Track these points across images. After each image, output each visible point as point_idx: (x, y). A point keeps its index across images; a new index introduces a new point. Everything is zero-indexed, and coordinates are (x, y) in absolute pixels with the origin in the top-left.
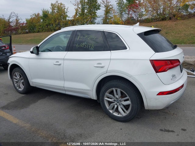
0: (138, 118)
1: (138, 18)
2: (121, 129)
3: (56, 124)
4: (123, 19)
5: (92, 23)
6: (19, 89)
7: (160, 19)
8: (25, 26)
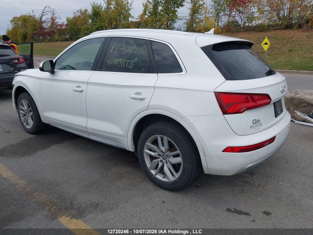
0: (198, 187)
1: (245, 22)
2: (163, 202)
3: (65, 185)
4: (220, 24)
5: (169, 27)
6: (27, 126)
7: (283, 26)
8: (64, 29)
